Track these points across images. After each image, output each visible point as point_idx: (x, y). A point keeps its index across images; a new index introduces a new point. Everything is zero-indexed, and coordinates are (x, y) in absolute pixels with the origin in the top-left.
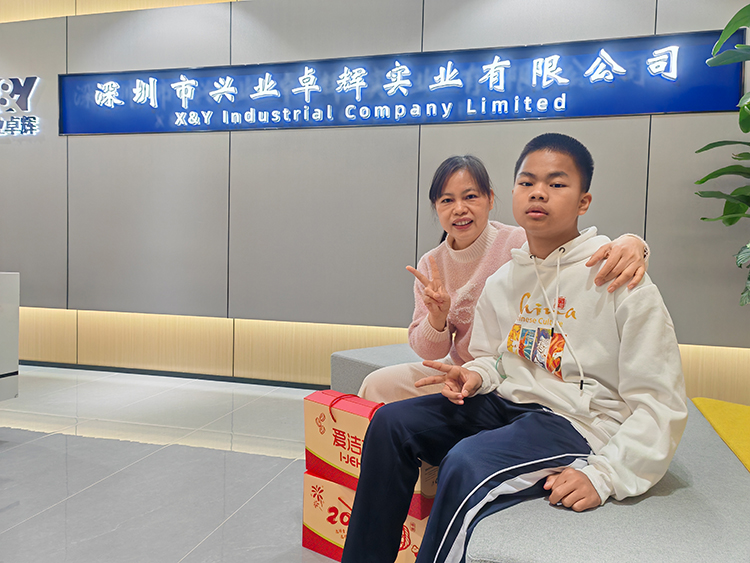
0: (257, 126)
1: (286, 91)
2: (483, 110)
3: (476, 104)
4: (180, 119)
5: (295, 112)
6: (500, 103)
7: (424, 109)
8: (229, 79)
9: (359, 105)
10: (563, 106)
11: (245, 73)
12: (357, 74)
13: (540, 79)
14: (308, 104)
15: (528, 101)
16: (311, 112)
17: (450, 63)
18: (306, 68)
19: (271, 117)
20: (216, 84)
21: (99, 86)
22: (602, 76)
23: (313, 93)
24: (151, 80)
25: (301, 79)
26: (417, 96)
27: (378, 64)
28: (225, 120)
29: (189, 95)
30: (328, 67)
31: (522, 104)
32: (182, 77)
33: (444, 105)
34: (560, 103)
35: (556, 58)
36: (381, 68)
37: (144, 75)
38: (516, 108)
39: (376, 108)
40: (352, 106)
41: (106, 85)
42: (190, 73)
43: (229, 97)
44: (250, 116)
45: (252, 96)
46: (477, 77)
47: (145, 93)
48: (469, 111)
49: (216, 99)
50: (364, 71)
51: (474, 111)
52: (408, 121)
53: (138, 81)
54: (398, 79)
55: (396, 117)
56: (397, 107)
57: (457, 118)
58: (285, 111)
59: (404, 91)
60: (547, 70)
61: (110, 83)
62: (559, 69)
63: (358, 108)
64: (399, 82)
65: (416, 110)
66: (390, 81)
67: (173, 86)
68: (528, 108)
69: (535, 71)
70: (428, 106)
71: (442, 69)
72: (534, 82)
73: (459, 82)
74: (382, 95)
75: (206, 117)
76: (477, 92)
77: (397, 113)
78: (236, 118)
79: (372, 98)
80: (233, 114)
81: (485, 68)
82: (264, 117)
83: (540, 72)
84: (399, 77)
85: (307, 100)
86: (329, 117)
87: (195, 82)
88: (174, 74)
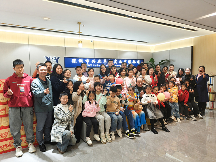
1: (102, 62)
11: (97, 59)
18: (105, 59)
20: (92, 61)
26: (118, 64)
37: (81, 58)
45: (98, 63)
47: (81, 61)
64: (116, 62)
75: (91, 65)
78: (95, 66)
83: (129, 62)
87: (89, 60)
88: (86, 58)
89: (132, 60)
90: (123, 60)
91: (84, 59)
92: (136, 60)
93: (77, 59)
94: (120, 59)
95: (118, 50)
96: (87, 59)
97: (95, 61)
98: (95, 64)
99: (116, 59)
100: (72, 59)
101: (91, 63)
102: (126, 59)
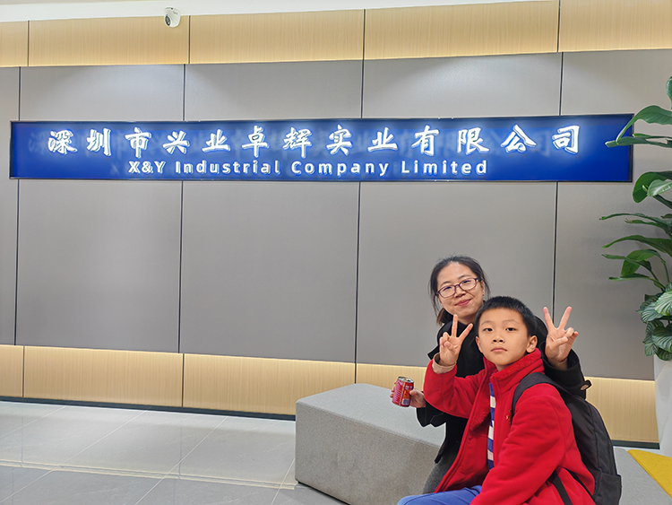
0: (208, 177)
1: (237, 147)
2: (416, 171)
3: (410, 165)
4: (134, 167)
5: (245, 165)
6: (431, 166)
7: (363, 168)
8: (181, 133)
9: (304, 162)
10: (484, 171)
11: (198, 129)
12: (303, 135)
13: (464, 147)
14: (256, 159)
15: (454, 165)
16: (260, 166)
17: (386, 129)
18: (256, 127)
19: (221, 169)
20: (170, 138)
21: (53, 133)
22: (516, 147)
23: (261, 148)
24: (106, 130)
25: (250, 136)
26: (357, 156)
27: (323, 126)
28: (178, 170)
29: (142, 146)
30: (276, 127)
31: (449, 168)
32: (136, 130)
33: (381, 165)
34: (482, 168)
35: (478, 130)
36: (324, 129)
37: (99, 126)
38: (445, 171)
39: (320, 165)
40: (298, 163)
41: (60, 133)
42: (144, 125)
43: (182, 149)
44: (202, 168)
45: (204, 150)
46: (410, 142)
47: (98, 141)
48: (404, 171)
49: (169, 150)
50: (309, 132)
51: (408, 172)
52: (348, 178)
53: (92, 131)
54: (340, 140)
55: (339, 174)
56: (339, 165)
57: (392, 177)
58: (236, 164)
59: (346, 151)
60: (470, 139)
61: (63, 132)
62: (481, 140)
63: (304, 165)
64: (341, 143)
65: (356, 169)
66: (333, 142)
67: (127, 137)
68: (454, 171)
69: (460, 140)
70: (367, 165)
71: (379, 134)
72: (459, 149)
73: (394, 146)
74: (326, 154)
75: (159, 167)
76: (410, 155)
77: (339, 171)
78: (188, 168)
79: (316, 156)
80: (185, 166)
81: (417, 135)
82: (214, 169)
83: (464, 141)
84: (341, 139)
85: (256, 154)
86: (277, 171)
87: (147, 134)
88: (128, 126)
89: (498, 126)
90: (406, 126)
91: (120, 128)
92: (543, 124)
93: (80, 128)
94: (378, 123)
97: (186, 143)
98: (185, 158)
99: (348, 122)
102: (441, 122)
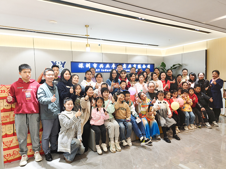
0: (106, 72)
1: (111, 67)
11: (105, 64)
18: (113, 64)
20: (100, 65)
24: (89, 64)
28: (102, 71)
45: (106, 67)
54: (125, 66)
60: (139, 66)
65: (127, 70)
67: (93, 65)
75: (99, 70)
87: (97, 65)
88: (93, 63)
89: (142, 65)
90: (132, 64)
91: (92, 63)
92: (146, 65)
93: (85, 63)
94: (129, 64)
95: (127, 54)
96: (95, 64)
97: (103, 66)
98: (103, 69)
99: (125, 64)
100: (79, 64)
101: (99, 68)
102: (136, 64)
